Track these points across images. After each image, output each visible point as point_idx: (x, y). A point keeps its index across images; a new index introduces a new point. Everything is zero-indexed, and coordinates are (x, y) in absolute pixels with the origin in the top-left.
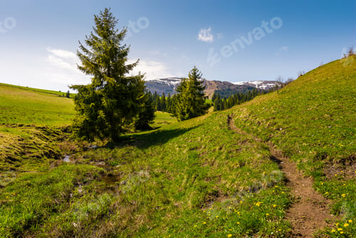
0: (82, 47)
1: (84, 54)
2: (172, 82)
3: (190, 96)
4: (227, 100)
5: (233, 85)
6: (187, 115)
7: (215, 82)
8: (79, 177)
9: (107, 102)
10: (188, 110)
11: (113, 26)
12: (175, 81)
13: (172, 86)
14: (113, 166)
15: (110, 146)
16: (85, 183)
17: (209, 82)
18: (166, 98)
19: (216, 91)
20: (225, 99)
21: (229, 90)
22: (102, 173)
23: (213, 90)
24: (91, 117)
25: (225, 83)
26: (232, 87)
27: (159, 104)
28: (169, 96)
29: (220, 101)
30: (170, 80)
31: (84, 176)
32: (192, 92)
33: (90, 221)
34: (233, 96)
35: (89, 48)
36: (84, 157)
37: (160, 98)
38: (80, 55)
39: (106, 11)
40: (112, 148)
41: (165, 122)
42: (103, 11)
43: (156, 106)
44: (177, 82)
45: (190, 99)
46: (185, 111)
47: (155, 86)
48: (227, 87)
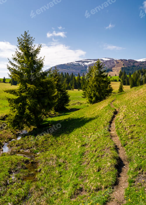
0: (10, 62)
1: (12, 67)
2: (86, 63)
3: (95, 83)
4: (132, 76)
5: (136, 62)
6: (94, 99)
7: (122, 60)
8: (13, 167)
9: (30, 102)
10: (95, 95)
11: (31, 43)
12: (88, 62)
13: (86, 67)
14: (35, 153)
15: (34, 133)
16: (16, 171)
17: (116, 61)
18: (81, 78)
19: (122, 68)
20: (130, 75)
21: (134, 66)
22: (27, 162)
23: (120, 68)
24: (19, 113)
25: (130, 61)
26: (136, 64)
27: (75, 83)
28: (84, 76)
29: (125, 77)
30: (84, 62)
31: (16, 166)
32: (97, 80)
33: (18, 202)
34: (136, 72)
35: (15, 63)
36: (17, 146)
37: (76, 78)
38: (9, 68)
39: (26, 33)
40: (35, 135)
41: (78, 103)
42: (23, 34)
43: (73, 85)
44: (89, 63)
45: (95, 86)
46: (92, 95)
47: (72, 68)
48: (132, 64)
